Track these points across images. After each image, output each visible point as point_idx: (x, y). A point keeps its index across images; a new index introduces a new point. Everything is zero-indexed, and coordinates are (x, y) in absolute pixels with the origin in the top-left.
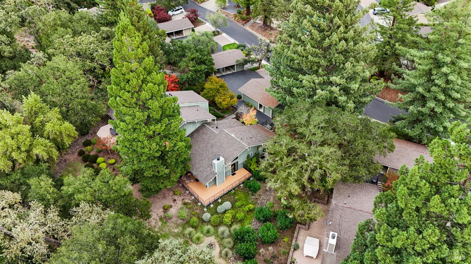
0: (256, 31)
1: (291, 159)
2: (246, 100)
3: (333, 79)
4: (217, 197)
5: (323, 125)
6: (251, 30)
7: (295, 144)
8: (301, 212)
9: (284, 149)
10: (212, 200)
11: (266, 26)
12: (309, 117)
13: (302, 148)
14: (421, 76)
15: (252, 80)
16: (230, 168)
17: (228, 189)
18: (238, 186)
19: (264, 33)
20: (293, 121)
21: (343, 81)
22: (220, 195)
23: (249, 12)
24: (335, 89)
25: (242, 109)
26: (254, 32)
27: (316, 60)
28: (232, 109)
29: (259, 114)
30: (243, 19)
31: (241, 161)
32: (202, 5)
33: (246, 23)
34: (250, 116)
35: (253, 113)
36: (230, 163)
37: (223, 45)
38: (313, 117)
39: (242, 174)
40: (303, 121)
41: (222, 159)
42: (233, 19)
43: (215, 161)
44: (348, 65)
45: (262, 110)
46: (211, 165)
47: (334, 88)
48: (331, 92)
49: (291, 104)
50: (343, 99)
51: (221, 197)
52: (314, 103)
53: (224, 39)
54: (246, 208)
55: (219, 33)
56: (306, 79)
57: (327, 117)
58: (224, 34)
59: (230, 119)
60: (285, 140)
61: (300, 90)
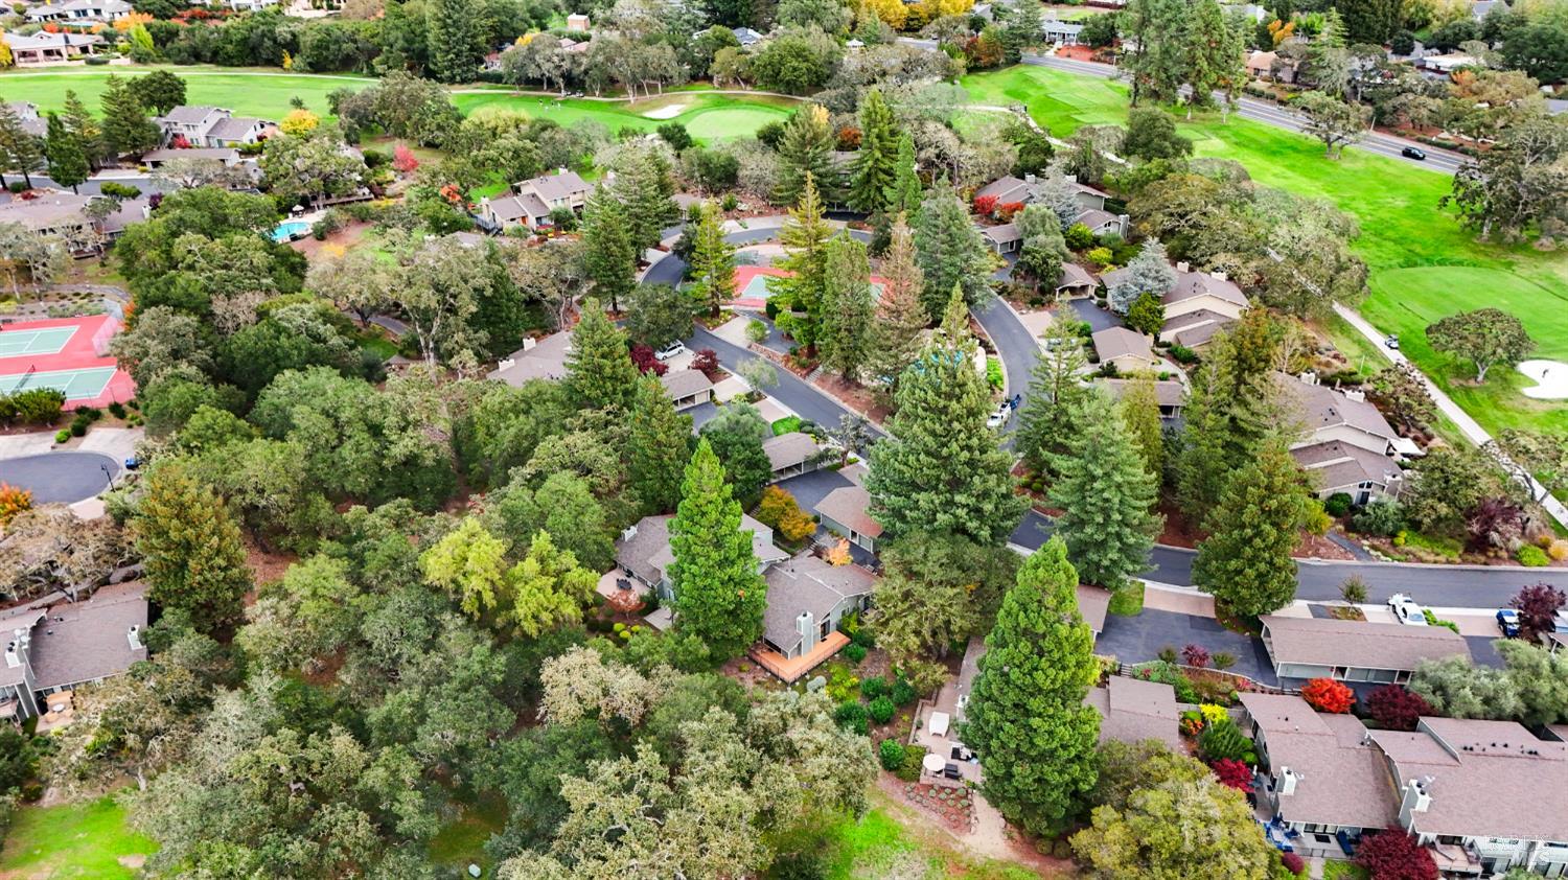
0: (831, 390)
1: (907, 604)
2: (828, 524)
3: (958, 498)
4: (804, 671)
5: (944, 560)
6: (819, 389)
7: (911, 585)
8: (923, 674)
9: (898, 593)
10: (798, 675)
11: (849, 381)
12: (927, 550)
13: (919, 589)
14: (1073, 492)
15: (836, 491)
16: (819, 629)
17: (821, 659)
18: (832, 656)
19: (845, 396)
20: (907, 557)
21: (972, 501)
22: (809, 667)
23: (812, 352)
24: (961, 512)
25: (825, 540)
26: (825, 393)
27: (933, 472)
28: (808, 540)
29: (854, 548)
30: (803, 366)
31: (835, 619)
32: (715, 332)
33: (808, 374)
34: (839, 552)
35: (844, 547)
36: (820, 622)
37: (771, 422)
38: (932, 552)
39: (836, 640)
40: (920, 557)
41: (809, 614)
42: (781, 365)
43: (800, 618)
44: (976, 479)
45: (856, 541)
46: (794, 625)
47: (959, 512)
48: (955, 516)
49: (903, 532)
50: (972, 525)
51: (810, 672)
52: (934, 531)
53: (773, 410)
54: (848, 684)
55: (760, 397)
56: (923, 498)
57: (949, 551)
58: (770, 399)
59: (805, 558)
60: (900, 580)
61: (915, 514)
